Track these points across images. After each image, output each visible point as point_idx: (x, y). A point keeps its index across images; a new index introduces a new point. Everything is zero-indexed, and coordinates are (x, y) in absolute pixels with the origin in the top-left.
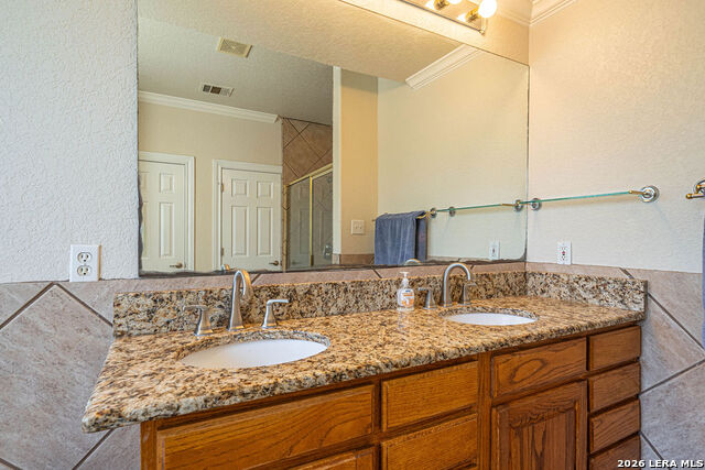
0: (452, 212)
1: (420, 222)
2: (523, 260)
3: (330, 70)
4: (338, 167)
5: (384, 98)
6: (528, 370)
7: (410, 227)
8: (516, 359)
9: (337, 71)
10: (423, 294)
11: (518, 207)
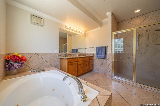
0: (80, 49)
1: (77, 50)
2: (86, 53)
3: (67, 34)
4: (68, 44)
5: (73, 37)
6: (86, 59)
7: (76, 50)
8: (85, 58)
9: (68, 34)
10: (78, 55)
11: (86, 48)
